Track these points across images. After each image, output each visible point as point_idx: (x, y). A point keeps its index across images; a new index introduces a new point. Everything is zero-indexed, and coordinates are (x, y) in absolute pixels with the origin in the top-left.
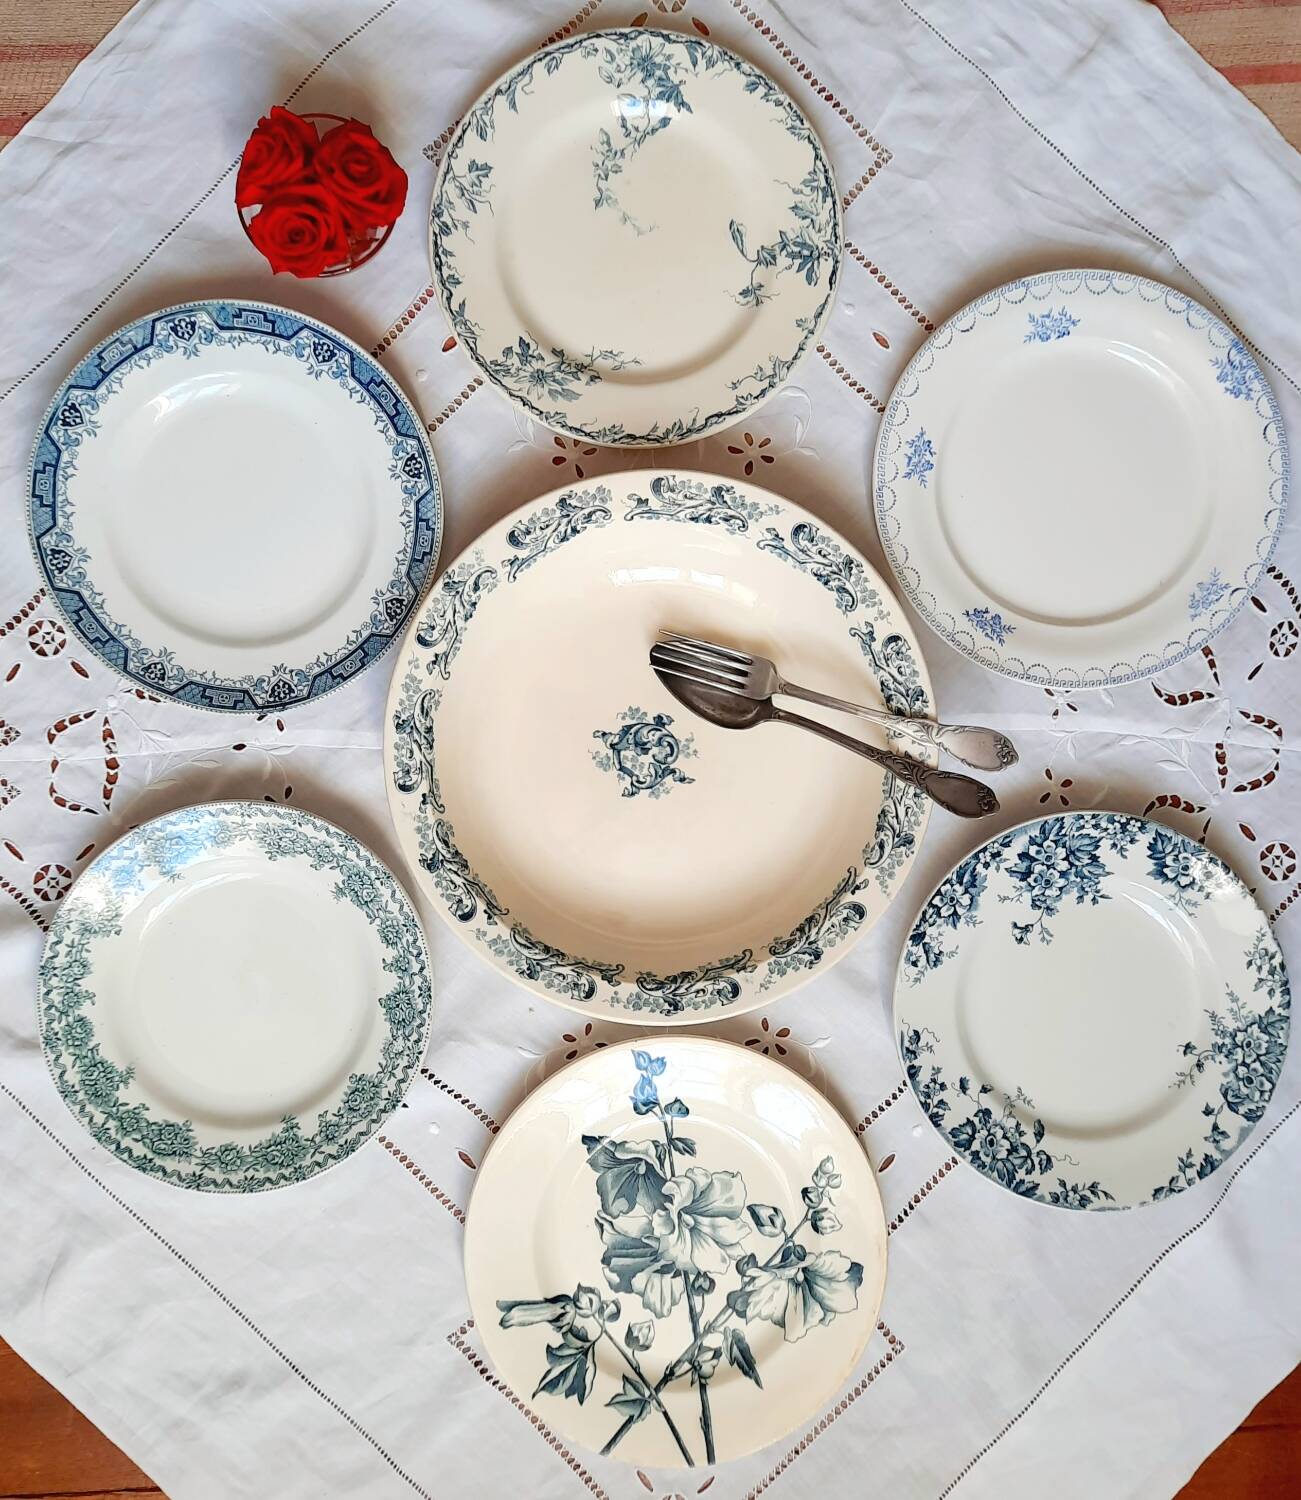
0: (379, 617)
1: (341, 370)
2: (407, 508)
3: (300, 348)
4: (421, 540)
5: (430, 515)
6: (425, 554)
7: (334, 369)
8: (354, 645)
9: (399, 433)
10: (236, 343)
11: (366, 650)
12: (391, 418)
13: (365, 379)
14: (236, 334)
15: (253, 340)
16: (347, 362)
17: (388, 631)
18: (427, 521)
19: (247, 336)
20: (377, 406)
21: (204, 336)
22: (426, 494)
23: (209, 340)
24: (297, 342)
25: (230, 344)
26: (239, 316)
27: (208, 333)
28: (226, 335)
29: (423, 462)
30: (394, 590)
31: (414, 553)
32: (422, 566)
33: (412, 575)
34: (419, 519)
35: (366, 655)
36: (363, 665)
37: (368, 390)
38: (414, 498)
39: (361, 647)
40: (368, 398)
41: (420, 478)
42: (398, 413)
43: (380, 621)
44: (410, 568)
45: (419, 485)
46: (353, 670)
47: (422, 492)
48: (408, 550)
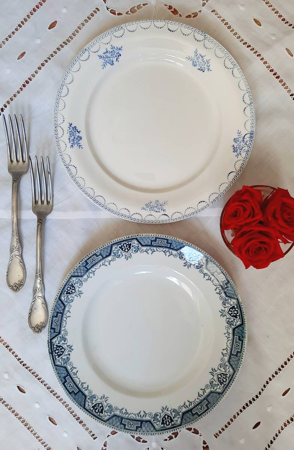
0: (94, 400)
1: (214, 386)
2: (147, 415)
3: (225, 366)
4: (132, 423)
5: (144, 428)
6: (125, 425)
7: (214, 383)
8: (81, 387)
9: (184, 414)
10: (227, 335)
11: (78, 394)
12: (191, 410)
13: (210, 398)
14: (231, 336)
15: (228, 343)
16: (217, 390)
17: (87, 405)
18: (141, 427)
19: (230, 341)
20: (197, 403)
21: (230, 320)
22: (154, 427)
23: (228, 323)
24: (227, 365)
25: (226, 332)
26: (239, 339)
27: (232, 323)
28: (231, 331)
29: (169, 427)
30: (107, 408)
31: (125, 418)
32: (118, 424)
33: (114, 418)
34: (142, 422)
35: (76, 394)
36: (70, 393)
37: (204, 399)
38: (152, 420)
39: (80, 391)
40: (200, 398)
41: (162, 424)
42: (193, 415)
43: (92, 400)
44: (118, 416)
45: (158, 423)
46: (68, 388)
47: (155, 425)
48: (127, 415)
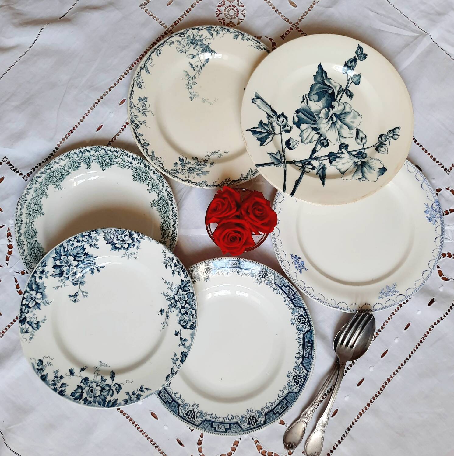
0: (187, 407)
1: (291, 387)
2: (235, 418)
3: (299, 369)
4: (221, 426)
5: (232, 430)
6: (215, 428)
7: (291, 384)
8: (174, 397)
9: (266, 414)
10: (298, 340)
12: (272, 410)
13: (288, 398)
14: (302, 341)
15: (300, 348)
16: (294, 390)
17: (180, 413)
18: (230, 428)
19: (301, 346)
20: (277, 403)
21: (300, 327)
22: (241, 428)
23: (298, 329)
24: (301, 367)
25: (297, 338)
26: (309, 343)
27: (301, 329)
28: (301, 337)
29: (254, 426)
30: (199, 414)
31: (215, 422)
32: (210, 427)
33: (205, 423)
34: (230, 424)
35: (170, 403)
36: (165, 403)
37: (283, 399)
38: (239, 421)
39: (173, 400)
40: (280, 399)
41: (248, 424)
42: (275, 414)
43: (185, 408)
44: (209, 421)
45: (245, 424)
46: (163, 398)
47: (242, 426)
48: (217, 419)
